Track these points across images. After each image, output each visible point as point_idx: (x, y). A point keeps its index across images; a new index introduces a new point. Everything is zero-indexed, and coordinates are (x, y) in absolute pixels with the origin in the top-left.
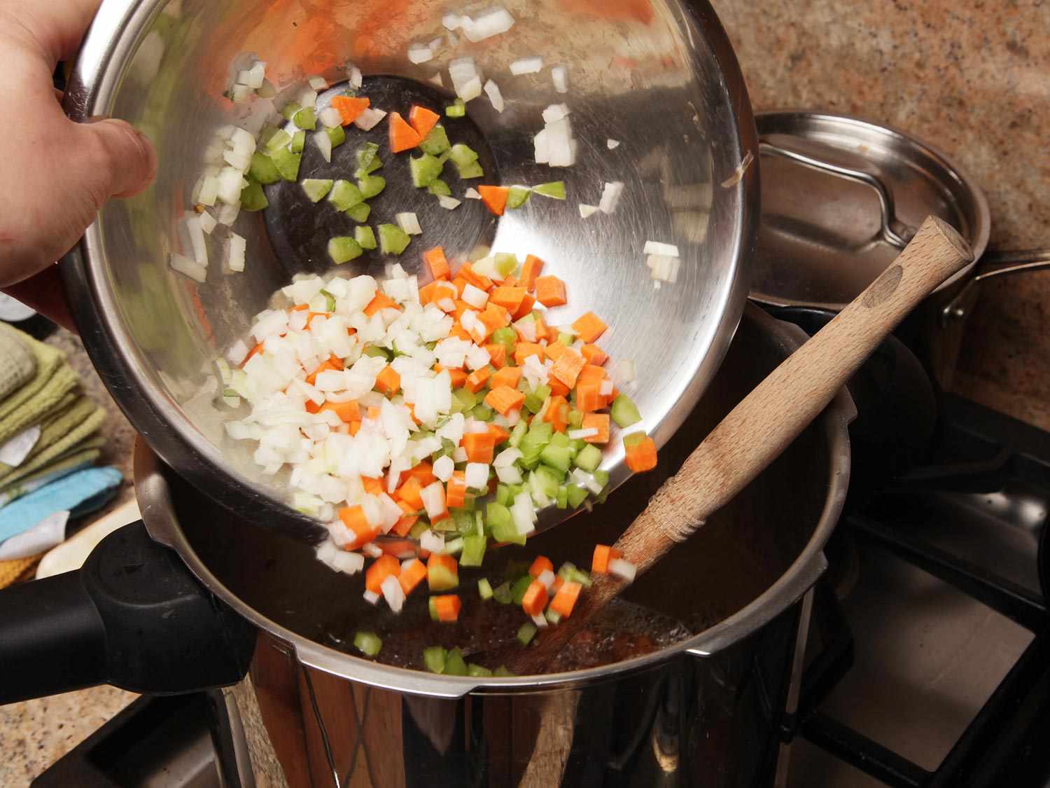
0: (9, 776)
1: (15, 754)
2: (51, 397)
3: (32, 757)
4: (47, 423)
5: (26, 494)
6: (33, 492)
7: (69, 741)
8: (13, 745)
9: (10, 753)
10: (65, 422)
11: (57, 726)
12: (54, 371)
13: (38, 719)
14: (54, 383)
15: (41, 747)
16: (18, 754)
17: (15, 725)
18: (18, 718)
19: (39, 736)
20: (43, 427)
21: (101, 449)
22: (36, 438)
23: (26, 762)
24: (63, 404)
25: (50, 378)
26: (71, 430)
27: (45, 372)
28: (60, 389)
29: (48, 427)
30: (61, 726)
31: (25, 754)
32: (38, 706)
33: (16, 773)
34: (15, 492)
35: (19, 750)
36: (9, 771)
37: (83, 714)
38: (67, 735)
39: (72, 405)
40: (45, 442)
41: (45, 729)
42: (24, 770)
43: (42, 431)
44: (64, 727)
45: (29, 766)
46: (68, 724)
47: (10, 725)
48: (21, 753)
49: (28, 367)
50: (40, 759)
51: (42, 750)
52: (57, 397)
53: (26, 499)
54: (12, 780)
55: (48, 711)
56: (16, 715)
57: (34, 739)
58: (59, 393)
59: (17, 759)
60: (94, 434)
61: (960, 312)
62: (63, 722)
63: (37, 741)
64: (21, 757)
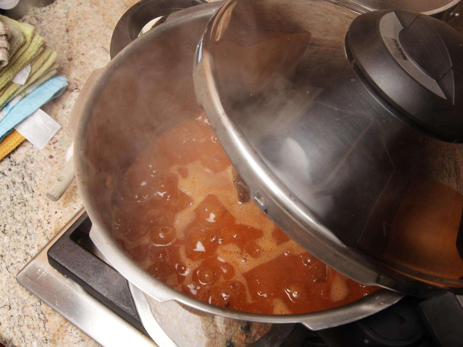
0: (37, 237)
1: (38, 226)
2: (33, 51)
3: (45, 228)
4: (33, 62)
5: (28, 94)
6: (31, 93)
7: (61, 220)
8: (36, 222)
9: (36, 226)
10: (41, 61)
11: (54, 213)
12: (32, 38)
13: (45, 209)
14: (33, 44)
15: (49, 223)
16: (39, 227)
17: (36, 212)
18: (37, 209)
19: (47, 218)
20: (32, 64)
21: (57, 69)
22: (30, 71)
23: (43, 230)
24: (39, 53)
25: (31, 41)
26: (43, 64)
27: (28, 39)
28: (36, 47)
29: (33, 64)
30: (56, 213)
31: (42, 226)
32: (45, 203)
33: (40, 236)
34: (23, 95)
35: (39, 224)
36: (36, 235)
37: (65, 206)
38: (59, 217)
39: (42, 52)
40: (33, 71)
41: (49, 214)
42: (43, 234)
43: (31, 66)
44: (57, 213)
45: (45, 232)
46: (59, 211)
47: (34, 212)
48: (40, 226)
49: (21, 39)
50: (49, 229)
51: (49, 224)
52: (36, 50)
53: (28, 96)
54: (38, 239)
55: (49, 205)
56: (35, 207)
57: (45, 219)
58: (36, 48)
59: (39, 229)
60: (54, 64)
61: (457, 15)
62: (57, 210)
63: (46, 220)
64: (41, 228)
